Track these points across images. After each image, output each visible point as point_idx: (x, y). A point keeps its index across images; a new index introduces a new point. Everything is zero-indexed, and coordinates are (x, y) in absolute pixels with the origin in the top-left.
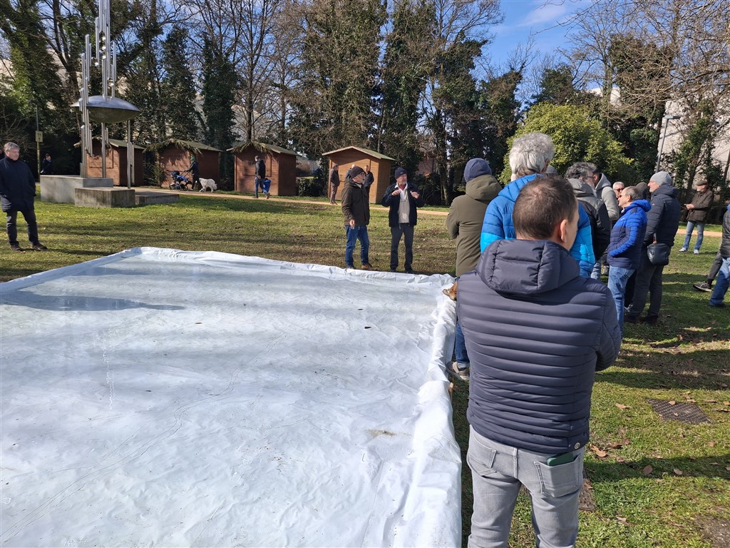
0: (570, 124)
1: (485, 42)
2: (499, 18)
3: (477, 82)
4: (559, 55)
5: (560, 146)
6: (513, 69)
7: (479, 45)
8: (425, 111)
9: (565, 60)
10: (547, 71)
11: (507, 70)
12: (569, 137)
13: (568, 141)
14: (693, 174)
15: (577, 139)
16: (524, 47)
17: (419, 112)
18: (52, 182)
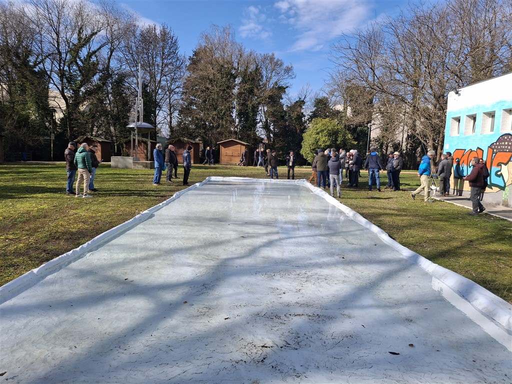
0: (330, 128)
1: (287, 87)
2: (293, 76)
3: (284, 106)
4: (322, 92)
5: (327, 137)
6: (300, 99)
7: (285, 89)
8: (261, 121)
9: (325, 95)
10: (316, 99)
11: (297, 100)
12: (330, 133)
13: (330, 135)
14: (387, 147)
15: (333, 134)
16: (305, 87)
17: (258, 121)
18: (117, 159)
